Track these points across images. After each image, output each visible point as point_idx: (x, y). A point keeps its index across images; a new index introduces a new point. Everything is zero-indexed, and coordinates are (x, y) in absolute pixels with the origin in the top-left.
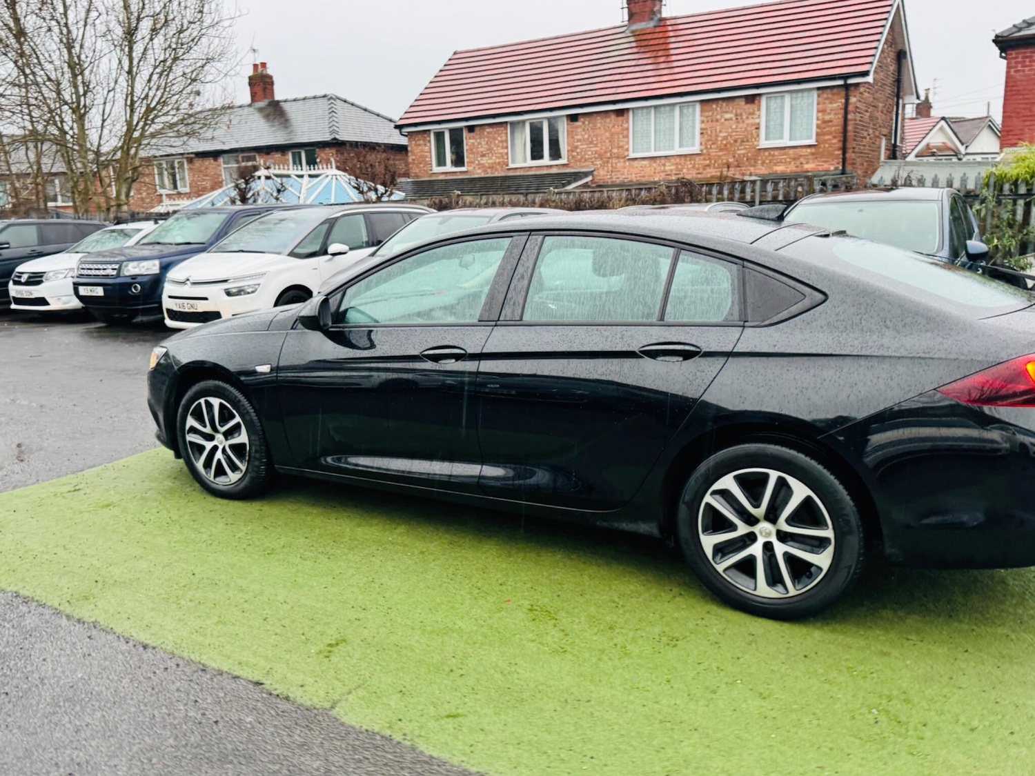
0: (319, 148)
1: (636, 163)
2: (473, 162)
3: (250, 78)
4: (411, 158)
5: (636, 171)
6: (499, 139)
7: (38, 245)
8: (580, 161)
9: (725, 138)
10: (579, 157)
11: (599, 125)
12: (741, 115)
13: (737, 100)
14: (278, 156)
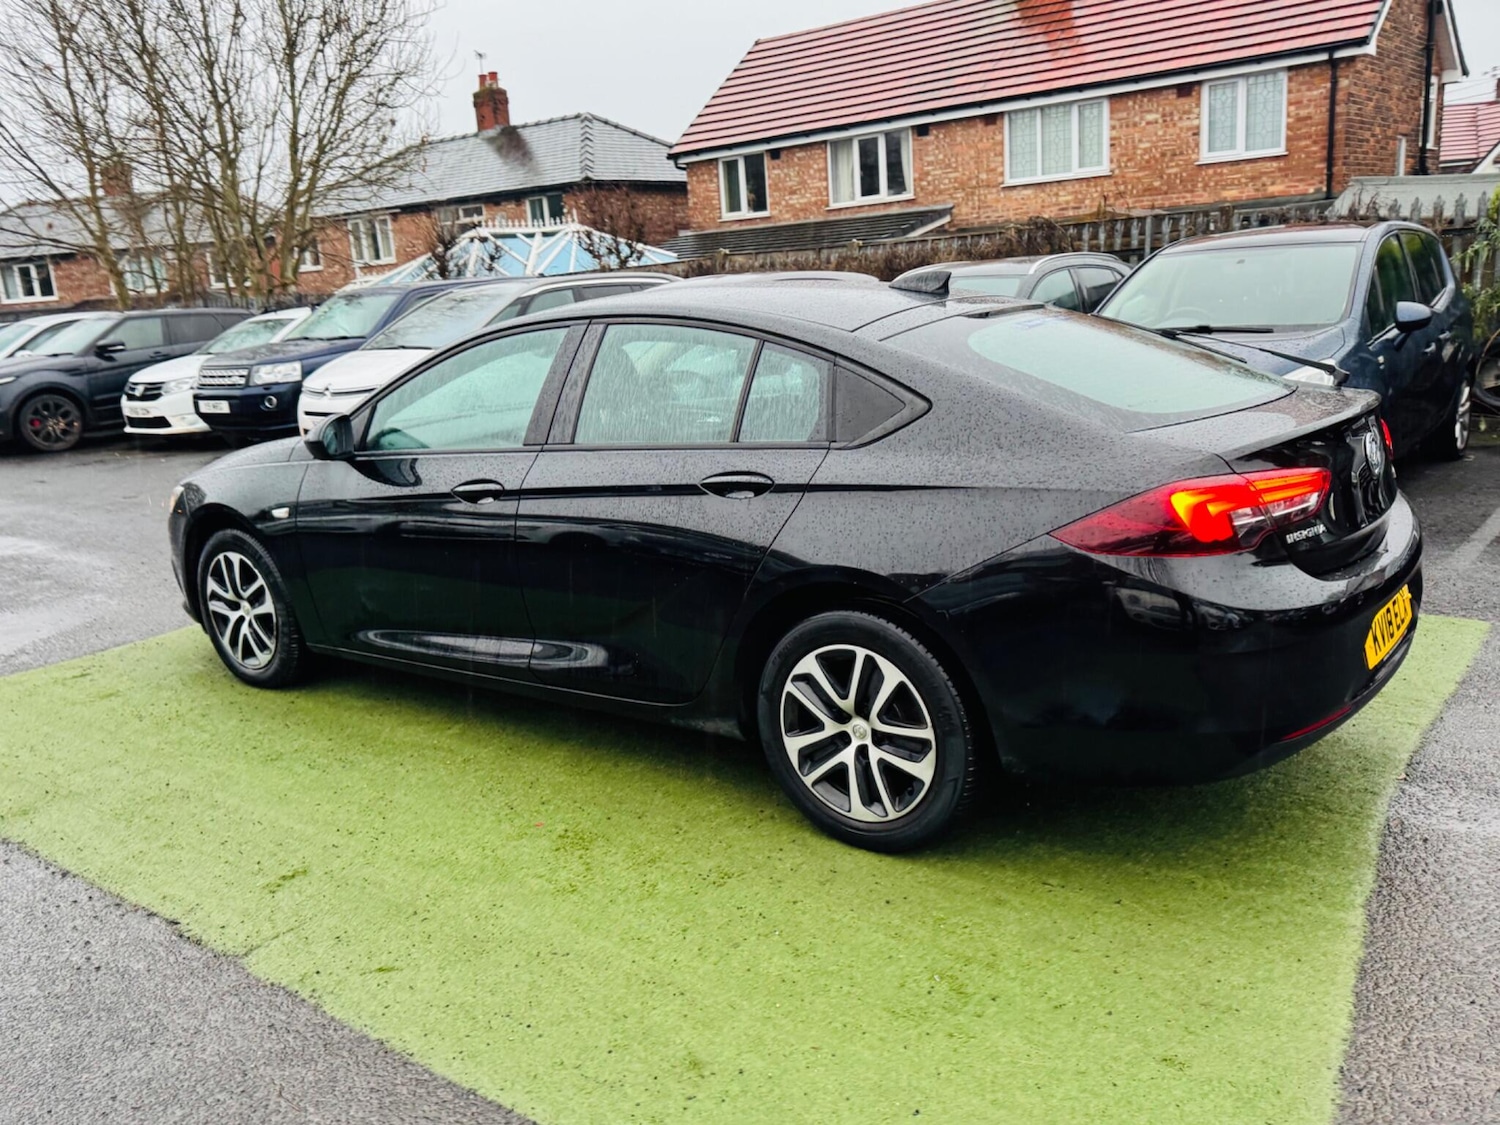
0: (565, 192)
1: (1014, 194)
2: (778, 204)
3: (476, 96)
4: (692, 200)
5: (1014, 205)
6: (815, 166)
7: (165, 345)
8: (932, 193)
9: (1146, 151)
10: (931, 188)
11: (959, 139)
12: (1171, 114)
13: (1164, 92)
14: (511, 206)
